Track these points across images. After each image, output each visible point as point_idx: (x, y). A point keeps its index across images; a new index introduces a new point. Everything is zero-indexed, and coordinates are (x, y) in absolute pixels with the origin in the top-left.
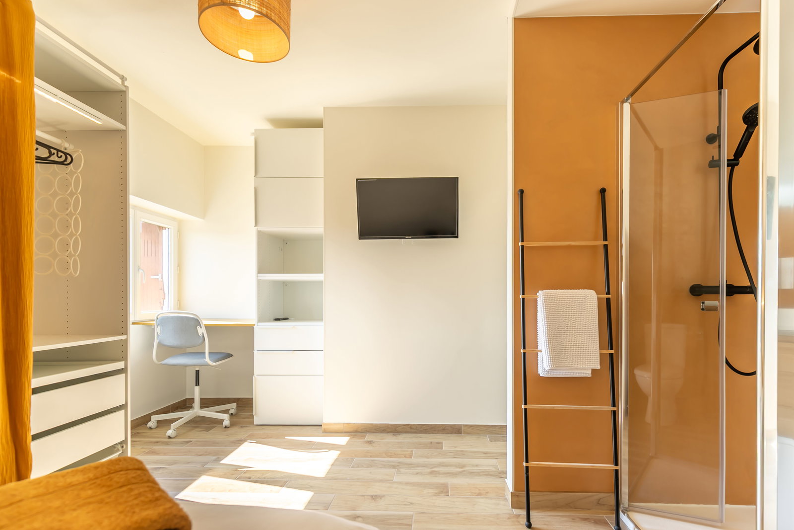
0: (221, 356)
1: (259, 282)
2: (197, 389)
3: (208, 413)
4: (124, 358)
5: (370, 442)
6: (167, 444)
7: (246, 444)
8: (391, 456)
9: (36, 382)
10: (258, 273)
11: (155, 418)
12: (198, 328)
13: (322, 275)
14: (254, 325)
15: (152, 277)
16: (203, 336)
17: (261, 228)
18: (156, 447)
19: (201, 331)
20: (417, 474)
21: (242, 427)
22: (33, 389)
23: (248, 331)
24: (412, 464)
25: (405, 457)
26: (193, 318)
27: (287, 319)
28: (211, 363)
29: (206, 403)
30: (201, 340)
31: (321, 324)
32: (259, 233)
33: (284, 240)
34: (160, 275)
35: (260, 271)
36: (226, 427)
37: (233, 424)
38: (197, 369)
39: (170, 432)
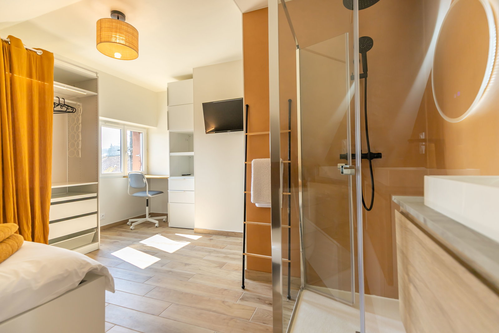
0: (157, 192)
1: (171, 157)
2: (147, 208)
3: (152, 220)
4: (97, 192)
5: (211, 239)
6: (128, 232)
7: (157, 235)
8: (213, 247)
9: (53, 200)
10: (170, 152)
11: (130, 220)
12: (144, 179)
13: (193, 152)
14: (169, 178)
15: (136, 155)
16: (146, 183)
17: (171, 131)
18: (123, 233)
19: (145, 181)
20: (217, 256)
21: (163, 227)
22: (51, 203)
23: (165, 180)
24: (219, 252)
25: (220, 248)
26: (141, 174)
27: (190, 175)
28: (149, 195)
29: (152, 215)
30: (145, 185)
31: (194, 177)
32: (170, 133)
33: (189, 135)
34: (139, 154)
35: (171, 151)
36: (156, 227)
37: (160, 226)
38: (147, 199)
39: (131, 227)
